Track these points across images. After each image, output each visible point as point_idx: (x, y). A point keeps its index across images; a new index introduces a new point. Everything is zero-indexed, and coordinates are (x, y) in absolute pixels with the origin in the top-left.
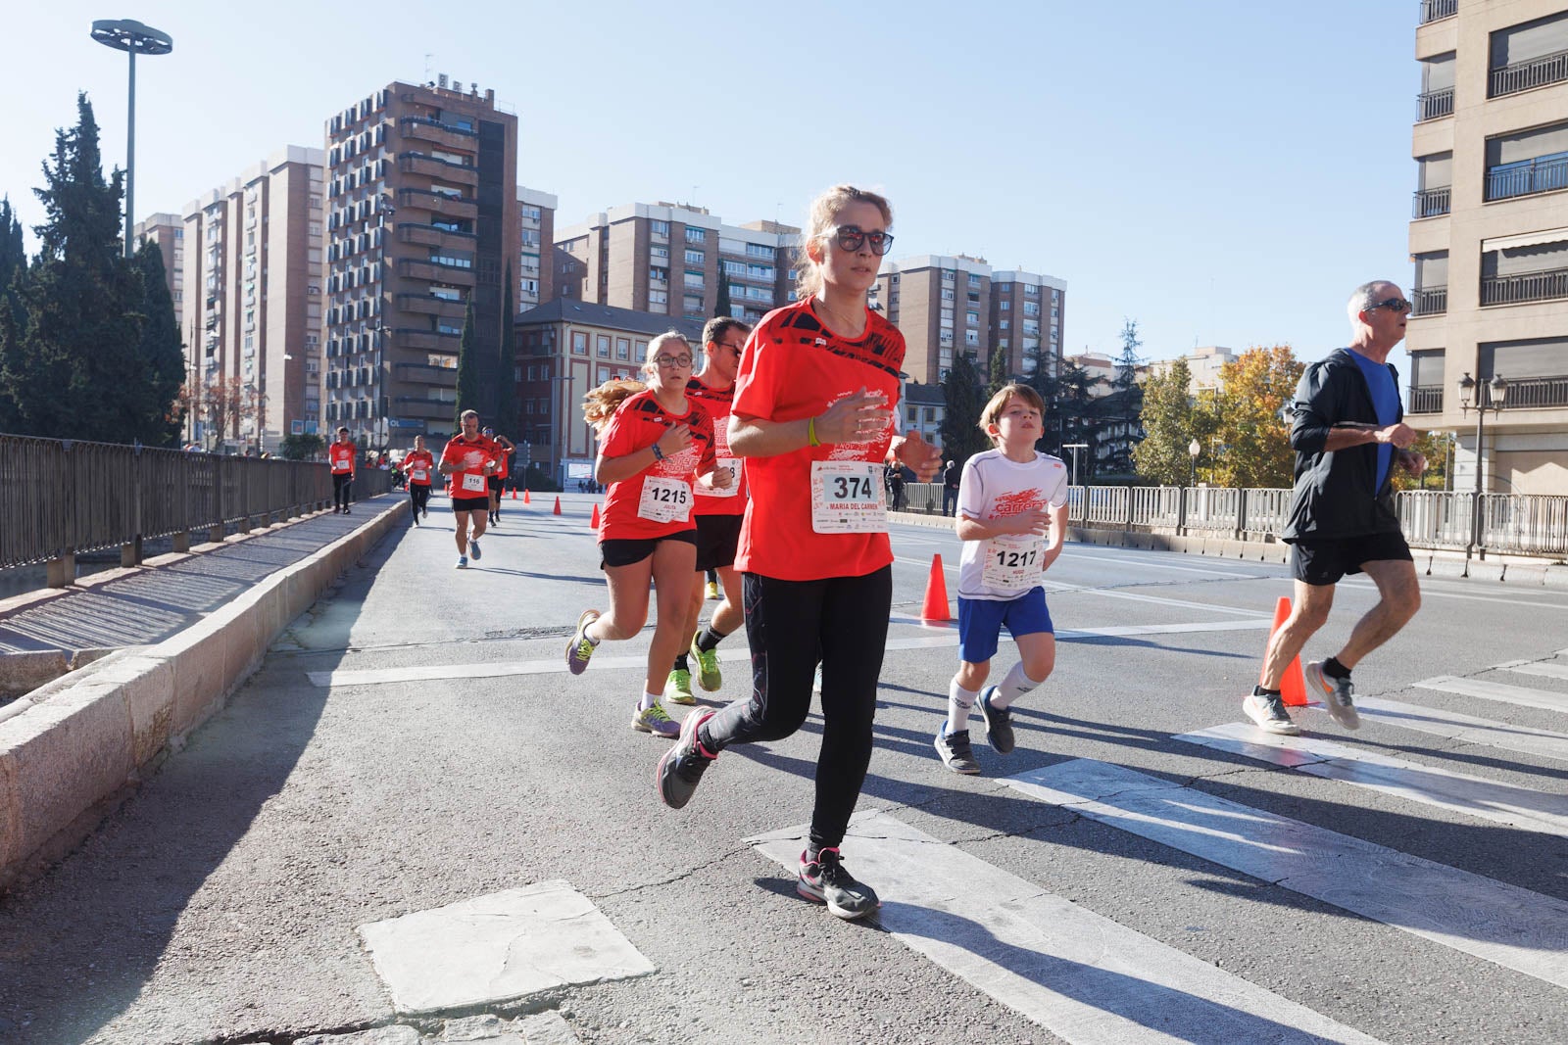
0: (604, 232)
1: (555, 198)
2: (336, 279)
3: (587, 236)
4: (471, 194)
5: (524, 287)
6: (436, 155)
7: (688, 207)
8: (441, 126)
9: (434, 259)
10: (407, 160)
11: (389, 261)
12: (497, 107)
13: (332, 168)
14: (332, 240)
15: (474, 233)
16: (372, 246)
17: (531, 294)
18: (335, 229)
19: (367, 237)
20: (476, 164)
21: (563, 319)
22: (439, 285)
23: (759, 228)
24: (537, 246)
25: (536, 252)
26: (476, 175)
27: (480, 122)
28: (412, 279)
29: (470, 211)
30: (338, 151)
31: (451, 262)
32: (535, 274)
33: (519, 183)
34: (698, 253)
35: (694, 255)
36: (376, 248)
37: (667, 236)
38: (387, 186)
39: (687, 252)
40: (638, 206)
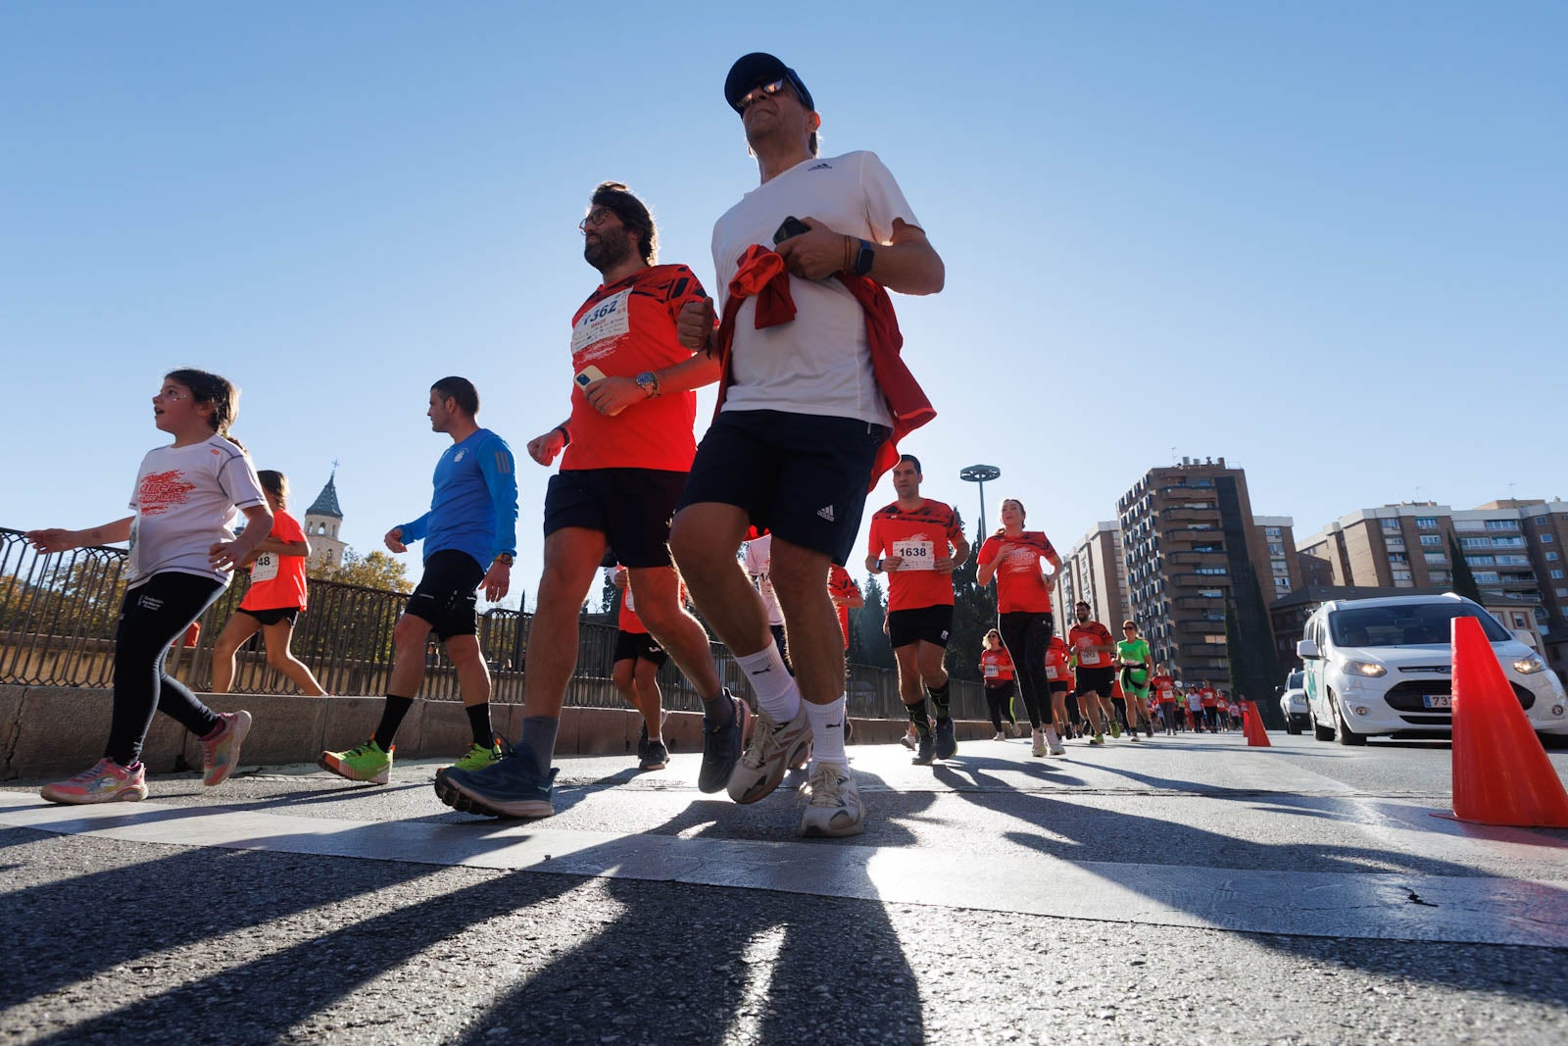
0: (1339, 536)
1: (1290, 519)
2: (1136, 595)
3: (1326, 541)
4: (1217, 525)
5: (1278, 583)
6: (1187, 505)
7: (1415, 504)
8: (1186, 487)
9: (1198, 572)
10: (1167, 513)
11: (1166, 578)
12: (1228, 466)
13: (1123, 529)
14: (1130, 571)
15: (1225, 549)
16: (1154, 570)
17: (1285, 587)
18: (1130, 564)
19: (1150, 565)
20: (1217, 505)
21: (1312, 600)
22: (1205, 588)
23: (1496, 507)
24: (1283, 553)
25: (1283, 558)
26: (1218, 512)
27: (1216, 479)
28: (1185, 587)
29: (1219, 536)
30: (1125, 517)
31: (1210, 572)
32: (1286, 573)
33: (1254, 514)
34: (1433, 537)
35: (1431, 539)
36: (1157, 571)
37: (1399, 527)
38: (1157, 531)
39: (1422, 537)
40: (1364, 511)
